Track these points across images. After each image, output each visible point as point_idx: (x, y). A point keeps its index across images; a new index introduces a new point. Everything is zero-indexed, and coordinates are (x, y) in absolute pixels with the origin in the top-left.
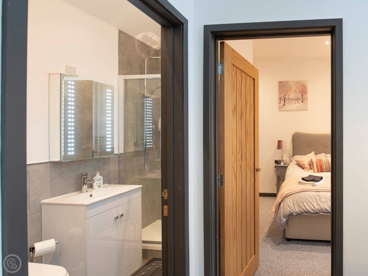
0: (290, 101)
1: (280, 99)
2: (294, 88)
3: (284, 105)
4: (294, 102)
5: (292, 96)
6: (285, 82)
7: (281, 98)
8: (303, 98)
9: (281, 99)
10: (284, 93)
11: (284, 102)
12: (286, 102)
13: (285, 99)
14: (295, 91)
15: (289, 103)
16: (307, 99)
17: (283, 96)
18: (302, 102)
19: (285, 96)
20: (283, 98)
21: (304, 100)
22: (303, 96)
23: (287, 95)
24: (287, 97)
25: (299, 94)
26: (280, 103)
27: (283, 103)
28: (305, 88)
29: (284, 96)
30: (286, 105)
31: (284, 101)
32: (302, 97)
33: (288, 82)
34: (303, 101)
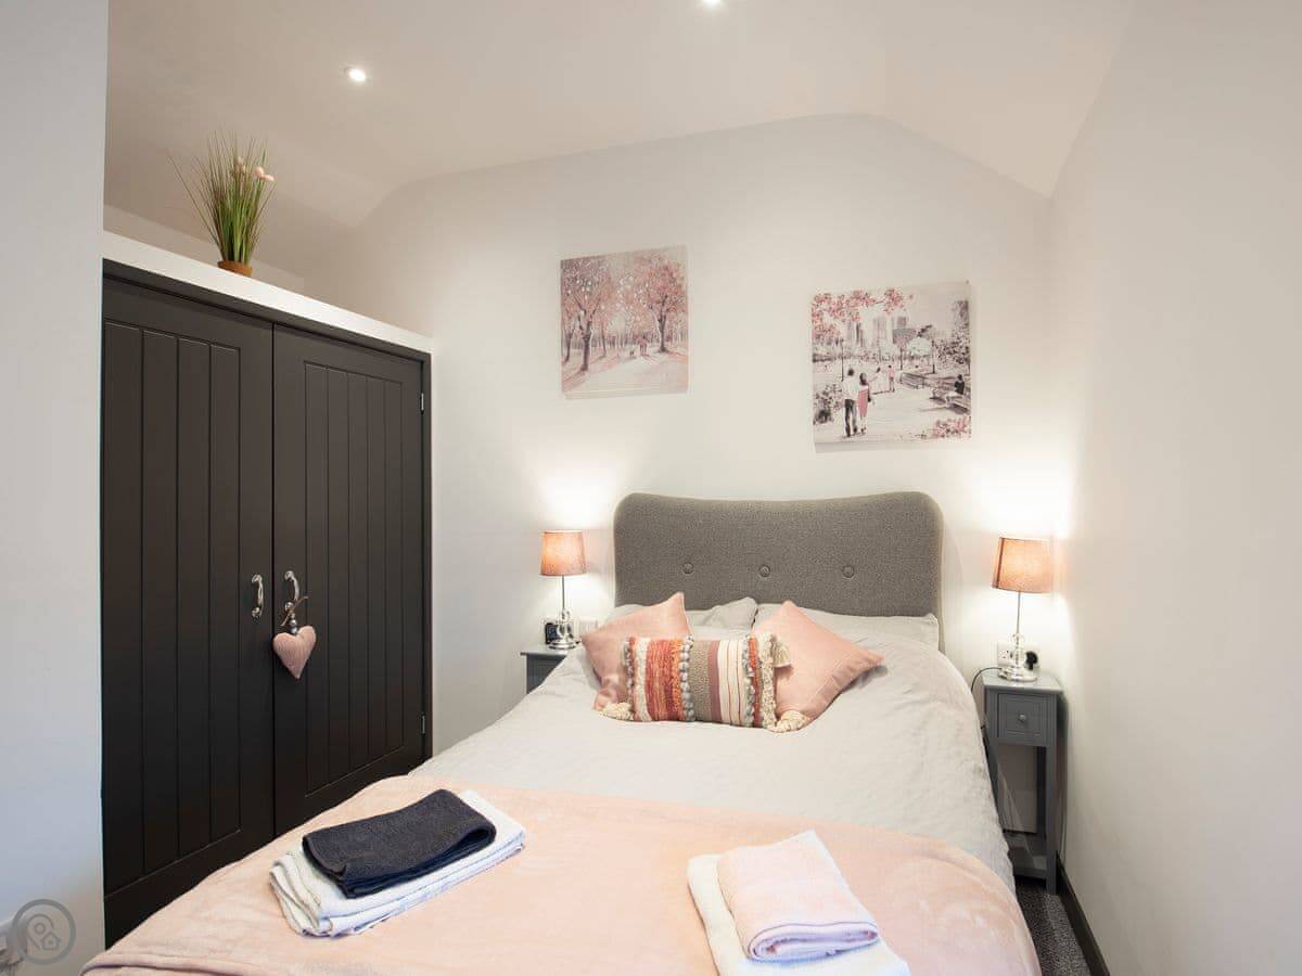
0: (608, 347)
1: (567, 341)
2: (624, 286)
3: (585, 368)
4: (626, 354)
5: (618, 322)
6: (587, 259)
7: (570, 336)
8: (667, 331)
9: (573, 340)
10: (582, 312)
11: (583, 355)
12: (594, 353)
13: (587, 338)
14: (629, 302)
15: (604, 360)
16: (684, 335)
17: (581, 328)
18: (663, 350)
19: (589, 324)
20: (578, 338)
21: (669, 338)
22: (667, 322)
23: (596, 320)
24: (594, 331)
25: (651, 314)
26: (568, 357)
27: (582, 362)
28: (673, 280)
29: (584, 326)
30: (590, 367)
31: (582, 351)
32: (662, 329)
33: (600, 260)
34: (668, 345)
